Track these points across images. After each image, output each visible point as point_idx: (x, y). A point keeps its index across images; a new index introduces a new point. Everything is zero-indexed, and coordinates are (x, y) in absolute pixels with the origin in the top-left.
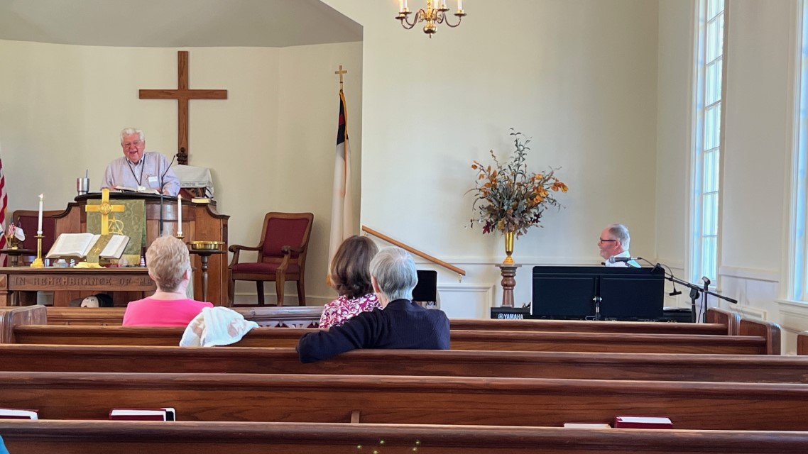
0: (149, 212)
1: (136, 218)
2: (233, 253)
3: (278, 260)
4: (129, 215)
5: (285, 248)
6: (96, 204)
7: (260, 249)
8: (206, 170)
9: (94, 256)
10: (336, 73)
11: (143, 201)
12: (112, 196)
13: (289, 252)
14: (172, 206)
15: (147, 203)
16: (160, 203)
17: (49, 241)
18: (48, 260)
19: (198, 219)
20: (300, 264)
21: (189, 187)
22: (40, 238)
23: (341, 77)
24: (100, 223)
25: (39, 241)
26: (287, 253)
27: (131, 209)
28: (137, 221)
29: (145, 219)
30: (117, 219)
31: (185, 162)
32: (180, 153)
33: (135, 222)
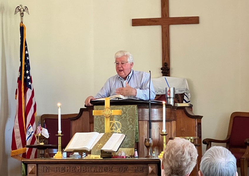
0: (140, 114)
1: (131, 120)
2: (206, 145)
4: (125, 117)
6: (100, 109)
7: (227, 142)
8: (184, 80)
9: (97, 150)
11: (136, 106)
12: (113, 103)
14: (158, 109)
15: (139, 108)
16: (149, 108)
17: (67, 138)
18: (66, 153)
19: (178, 119)
22: (60, 136)
24: (103, 123)
25: (60, 138)
27: (127, 112)
28: (131, 122)
29: (137, 120)
30: (117, 121)
31: (168, 74)
32: (164, 67)
33: (130, 122)
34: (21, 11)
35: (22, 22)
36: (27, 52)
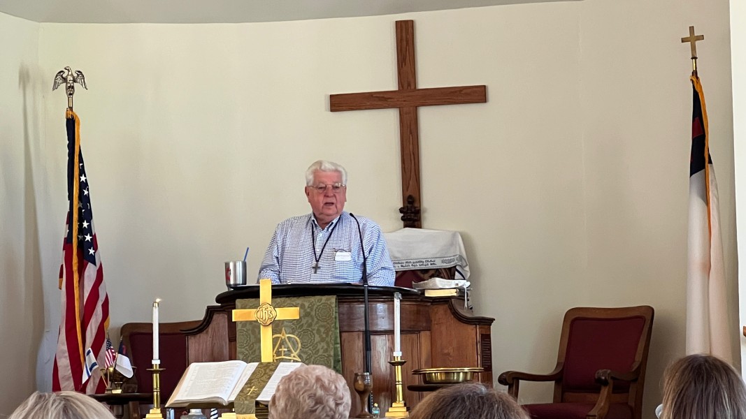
0: (345, 317)
1: (322, 330)
2: (507, 386)
3: (591, 396)
4: (310, 325)
5: (602, 374)
6: (251, 308)
7: (556, 378)
8: (454, 235)
9: (246, 402)
10: (683, 40)
11: (333, 299)
13: (610, 381)
14: (386, 306)
15: (340, 302)
16: (365, 301)
17: (172, 377)
18: (172, 412)
19: (435, 327)
20: (632, 403)
21: (423, 267)
22: (156, 372)
23: (693, 48)
24: (258, 341)
25: (156, 378)
26: (605, 383)
27: (313, 313)
28: (324, 336)
29: (338, 331)
30: (289, 333)
31: (416, 223)
32: (406, 205)
33: (320, 336)
34: (69, 81)
35: (71, 108)
36: (83, 178)
